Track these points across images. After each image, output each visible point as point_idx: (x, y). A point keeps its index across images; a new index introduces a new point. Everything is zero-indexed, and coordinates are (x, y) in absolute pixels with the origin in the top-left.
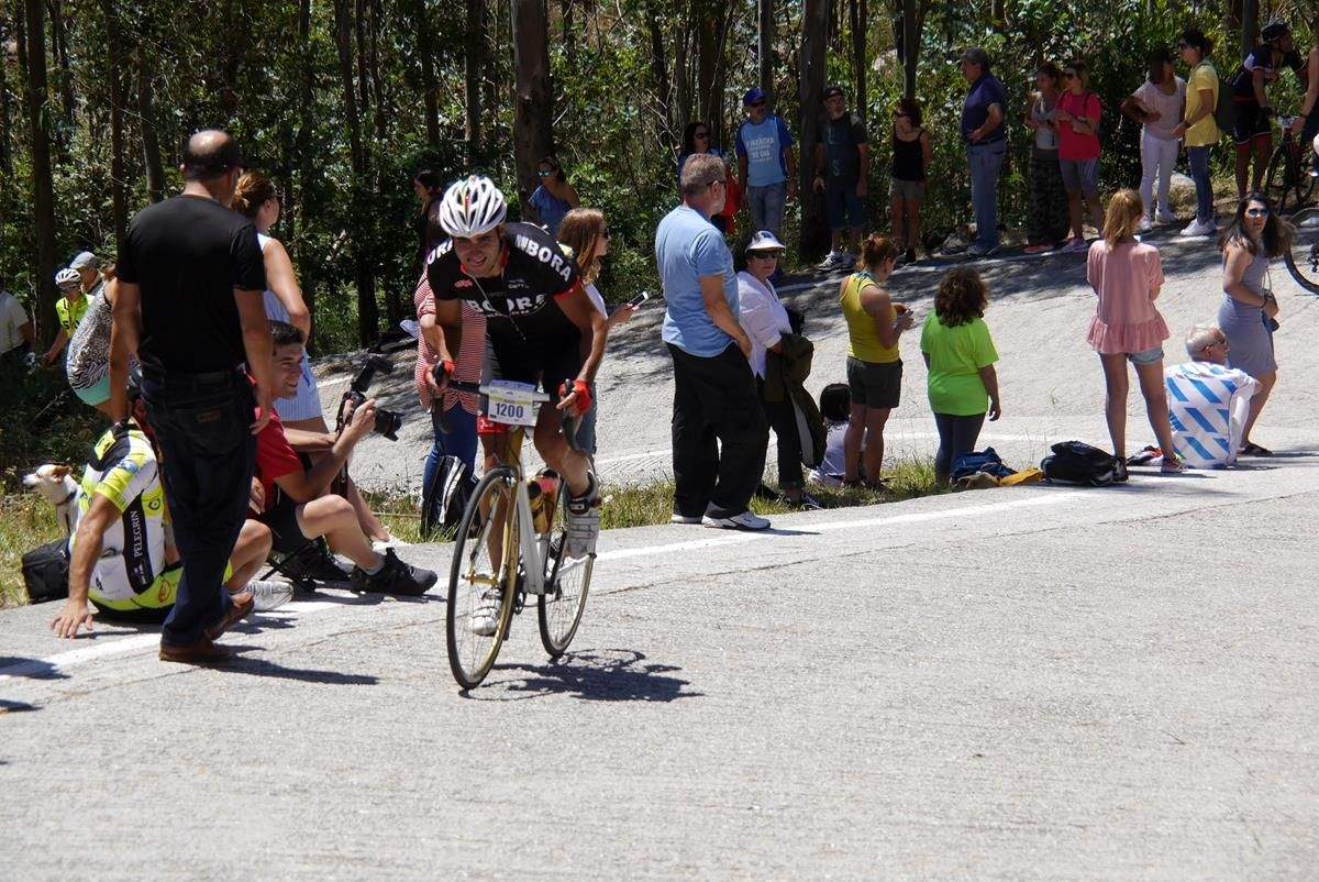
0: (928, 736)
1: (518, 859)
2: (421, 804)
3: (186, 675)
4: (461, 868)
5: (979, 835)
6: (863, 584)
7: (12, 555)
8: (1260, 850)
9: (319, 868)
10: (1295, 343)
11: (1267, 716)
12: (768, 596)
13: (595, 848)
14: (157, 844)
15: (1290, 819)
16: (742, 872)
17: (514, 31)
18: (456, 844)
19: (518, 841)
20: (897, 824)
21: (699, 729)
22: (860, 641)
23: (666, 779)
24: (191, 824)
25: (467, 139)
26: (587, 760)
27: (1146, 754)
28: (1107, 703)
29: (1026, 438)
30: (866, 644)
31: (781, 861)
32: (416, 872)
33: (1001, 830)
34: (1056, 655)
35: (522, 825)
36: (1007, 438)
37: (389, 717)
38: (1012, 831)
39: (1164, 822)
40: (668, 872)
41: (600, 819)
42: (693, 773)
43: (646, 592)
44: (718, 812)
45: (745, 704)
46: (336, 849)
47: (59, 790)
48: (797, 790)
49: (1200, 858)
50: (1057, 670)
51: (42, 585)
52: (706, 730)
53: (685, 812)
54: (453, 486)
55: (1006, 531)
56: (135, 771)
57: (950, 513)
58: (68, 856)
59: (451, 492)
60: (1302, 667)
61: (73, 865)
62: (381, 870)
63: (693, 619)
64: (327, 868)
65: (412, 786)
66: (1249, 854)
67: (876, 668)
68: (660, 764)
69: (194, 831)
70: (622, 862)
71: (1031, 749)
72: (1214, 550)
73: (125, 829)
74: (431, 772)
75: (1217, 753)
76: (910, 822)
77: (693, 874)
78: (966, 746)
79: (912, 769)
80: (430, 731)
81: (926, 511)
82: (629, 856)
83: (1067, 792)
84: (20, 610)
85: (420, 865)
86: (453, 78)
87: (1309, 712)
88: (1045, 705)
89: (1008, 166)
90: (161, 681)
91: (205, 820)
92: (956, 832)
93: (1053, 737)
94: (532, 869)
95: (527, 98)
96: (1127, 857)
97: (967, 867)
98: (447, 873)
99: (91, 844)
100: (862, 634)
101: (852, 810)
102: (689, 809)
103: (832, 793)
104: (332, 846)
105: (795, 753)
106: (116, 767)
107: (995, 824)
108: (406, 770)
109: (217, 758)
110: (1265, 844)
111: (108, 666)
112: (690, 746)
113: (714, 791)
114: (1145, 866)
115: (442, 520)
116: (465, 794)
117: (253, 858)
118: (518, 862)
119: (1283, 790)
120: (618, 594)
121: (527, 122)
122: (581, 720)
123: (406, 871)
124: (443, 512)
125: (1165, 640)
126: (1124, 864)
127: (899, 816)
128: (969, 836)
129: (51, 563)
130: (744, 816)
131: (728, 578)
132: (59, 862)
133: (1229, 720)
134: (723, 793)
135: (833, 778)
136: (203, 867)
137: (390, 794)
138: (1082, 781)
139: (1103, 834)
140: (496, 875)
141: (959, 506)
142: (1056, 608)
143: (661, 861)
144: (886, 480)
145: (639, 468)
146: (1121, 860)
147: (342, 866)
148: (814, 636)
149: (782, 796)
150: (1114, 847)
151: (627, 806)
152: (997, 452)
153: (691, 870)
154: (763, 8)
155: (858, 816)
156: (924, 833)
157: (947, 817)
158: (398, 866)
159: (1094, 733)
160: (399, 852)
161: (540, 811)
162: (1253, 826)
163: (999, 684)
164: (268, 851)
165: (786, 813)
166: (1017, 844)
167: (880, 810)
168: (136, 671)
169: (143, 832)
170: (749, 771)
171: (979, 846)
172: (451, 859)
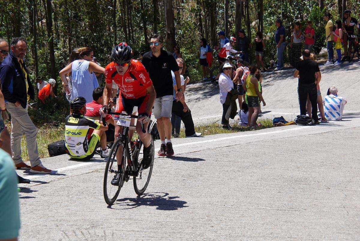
0: (267, 187)
3: (87, 174)
4: (154, 221)
5: (280, 212)
6: (251, 150)
7: (45, 145)
8: (349, 215)
9: (120, 221)
10: (356, 90)
11: (350, 182)
12: (228, 153)
13: (187, 216)
14: (81, 216)
15: (356, 207)
16: (222, 221)
17: (166, 16)
18: (153, 215)
19: (168, 214)
20: (260, 209)
21: (212, 186)
22: (251, 164)
23: (204, 198)
24: (89, 211)
26: (185, 194)
27: (320, 191)
28: (311, 179)
29: (291, 114)
30: (252, 165)
31: (232, 218)
33: (285, 210)
34: (298, 167)
36: (286, 114)
38: (288, 210)
39: (325, 208)
40: (205, 221)
42: (210, 197)
43: (199, 152)
45: (223, 180)
46: (124, 216)
47: (57, 202)
48: (236, 201)
49: (334, 217)
50: (299, 171)
51: (53, 152)
52: (213, 186)
55: (286, 137)
56: (75, 198)
57: (272, 132)
58: (59, 219)
61: (60, 221)
62: (135, 221)
63: (210, 159)
64: (122, 221)
66: (346, 216)
67: (255, 171)
68: (203, 195)
69: (89, 212)
70: (193, 219)
71: (293, 190)
72: (337, 141)
73: (73, 212)
75: (338, 191)
76: (263, 209)
77: (211, 222)
78: (277, 190)
79: (264, 195)
81: (266, 132)
82: (195, 218)
83: (301, 201)
84: (48, 158)
85: (145, 220)
88: (296, 179)
90: (81, 175)
91: (92, 210)
92: (274, 211)
93: (298, 187)
94: (172, 221)
95: (169, 32)
97: (277, 219)
98: (151, 222)
99: (65, 216)
100: (251, 162)
101: (249, 206)
102: (210, 206)
103: (244, 201)
104: (123, 216)
105: (235, 192)
106: (71, 197)
107: (284, 209)
109: (95, 194)
110: (350, 213)
111: (69, 172)
112: (209, 190)
113: (215, 201)
114: (320, 219)
116: (155, 203)
117: (104, 219)
118: (168, 219)
119: (354, 200)
120: (192, 153)
121: (169, 38)
122: (183, 184)
123: (141, 221)
125: (325, 163)
127: (260, 207)
128: (278, 212)
129: (55, 147)
130: (223, 208)
131: (219, 149)
132: (57, 220)
133: (341, 183)
134: (218, 202)
135: (244, 198)
136: (92, 221)
138: (305, 198)
139: (310, 211)
140: (163, 223)
141: (275, 130)
142: (298, 156)
143: (203, 219)
145: (197, 122)
146: (315, 218)
147: (126, 221)
148: (240, 163)
149: (232, 202)
150: (313, 214)
151: (194, 205)
152: (284, 117)
153: (210, 221)
154: (226, 10)
155: (251, 207)
156: (267, 211)
157: (272, 207)
158: (139, 220)
159: (308, 186)
160: (139, 217)
162: (347, 209)
163: (284, 175)
164: (108, 217)
165: (233, 207)
166: (289, 214)
167: (256, 206)
168: (75, 173)
169: (77, 213)
170: (224, 196)
171: (280, 214)
172: (152, 219)
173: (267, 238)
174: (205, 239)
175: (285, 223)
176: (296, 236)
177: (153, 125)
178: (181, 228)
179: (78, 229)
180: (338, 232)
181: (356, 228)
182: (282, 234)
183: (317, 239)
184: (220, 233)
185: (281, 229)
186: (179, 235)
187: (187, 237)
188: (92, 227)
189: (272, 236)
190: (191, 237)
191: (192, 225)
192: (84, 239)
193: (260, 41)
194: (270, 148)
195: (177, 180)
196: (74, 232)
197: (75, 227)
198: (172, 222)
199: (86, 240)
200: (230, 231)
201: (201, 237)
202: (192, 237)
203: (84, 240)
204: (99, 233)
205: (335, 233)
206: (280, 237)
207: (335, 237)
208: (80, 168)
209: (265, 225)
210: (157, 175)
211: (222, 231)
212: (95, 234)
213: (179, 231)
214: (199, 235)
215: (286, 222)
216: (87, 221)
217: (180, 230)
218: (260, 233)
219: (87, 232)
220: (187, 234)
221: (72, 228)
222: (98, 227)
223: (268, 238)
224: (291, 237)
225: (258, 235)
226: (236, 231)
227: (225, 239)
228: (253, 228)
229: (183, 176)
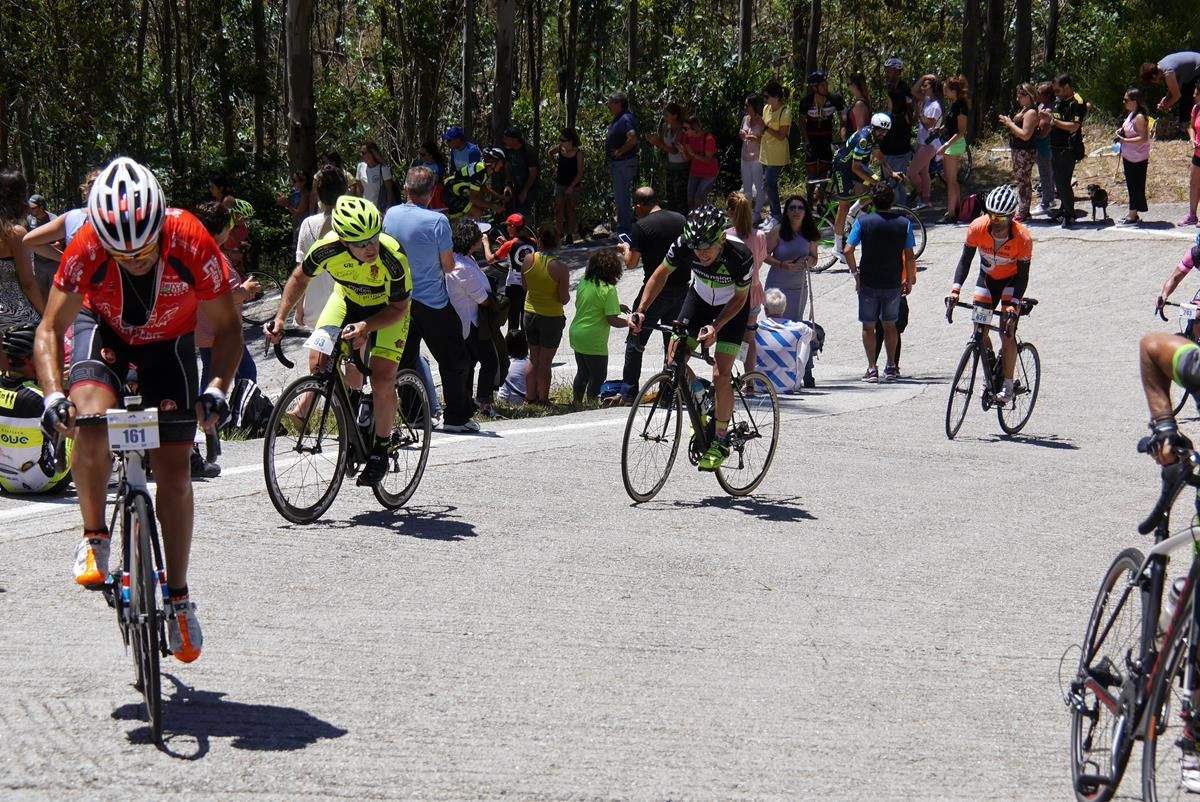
0: (590, 583)
1: (301, 669)
2: (230, 630)
3: (59, 535)
4: (260, 675)
5: (628, 655)
8: (827, 667)
11: (827, 571)
12: (473, 481)
13: (355, 662)
14: (42, 657)
15: (847, 645)
16: (461, 680)
17: (289, 75)
18: (256, 658)
19: (301, 656)
20: (570, 646)
21: (426, 576)
23: (405, 612)
24: (65, 643)
25: (254, 151)
26: (348, 598)
27: (744, 597)
28: (715, 560)
30: (544, 517)
31: (489, 672)
32: (229, 679)
33: (644, 651)
34: (679, 526)
35: (304, 645)
37: (204, 566)
38: (652, 651)
39: (759, 646)
40: (409, 680)
41: (359, 641)
42: (423, 608)
44: (443, 636)
45: (459, 559)
48: (498, 621)
49: (785, 672)
50: (679, 536)
52: (432, 577)
53: (419, 637)
54: (247, 401)
56: (24, 604)
57: (600, 423)
59: (246, 404)
60: (851, 536)
62: (203, 676)
65: (223, 617)
66: (820, 670)
67: (552, 534)
68: (400, 601)
69: (67, 648)
70: (376, 671)
71: (663, 593)
73: (18, 646)
74: (237, 605)
75: (794, 597)
76: (579, 645)
77: (427, 681)
78: (617, 590)
79: (579, 606)
80: (235, 576)
81: (583, 422)
82: (380, 668)
83: (689, 624)
85: (232, 673)
86: (245, 106)
87: (857, 568)
88: (672, 561)
89: (638, 177)
90: (40, 539)
91: (75, 640)
92: (612, 652)
93: (678, 584)
94: (312, 676)
95: (298, 123)
96: (733, 671)
97: (621, 677)
98: (251, 679)
100: (540, 510)
101: (538, 636)
102: (422, 634)
103: (523, 623)
105: (496, 594)
107: (639, 646)
108: (219, 605)
110: (830, 662)
112: (421, 588)
113: (439, 621)
114: (747, 677)
115: (239, 425)
116: (262, 622)
117: (111, 668)
118: (301, 672)
119: (841, 624)
121: (298, 141)
122: (342, 569)
123: (221, 677)
124: (240, 419)
126: (732, 676)
127: (570, 640)
128: (622, 655)
130: (461, 640)
131: (444, 469)
133: (801, 574)
134: (446, 623)
135: (524, 612)
136: (75, 674)
137: (208, 622)
138: (700, 616)
139: (716, 654)
140: (286, 681)
141: (606, 419)
143: (403, 671)
144: (552, 399)
146: (730, 673)
148: (507, 511)
149: (488, 625)
150: (724, 663)
151: (378, 631)
153: (425, 678)
154: (466, 63)
155: (542, 640)
156: (590, 652)
157: (605, 641)
158: (215, 674)
159: (707, 581)
160: (216, 664)
161: (315, 635)
162: (821, 650)
163: (639, 546)
164: (122, 662)
165: (491, 638)
166: (655, 661)
167: (558, 636)
168: (22, 531)
169: (32, 648)
170: (464, 607)
171: (629, 662)
172: (253, 670)
173: (592, 730)
174: (411, 730)
175: (643, 688)
176: (675, 727)
177: (251, 395)
178: (341, 698)
179: (36, 695)
180: (797, 715)
181: (849, 705)
182: (637, 720)
183: (737, 735)
184: (456, 715)
185: (633, 705)
186: (335, 717)
187: (359, 725)
188: (77, 691)
189: (606, 726)
190: (369, 725)
191: (372, 690)
192: (53, 725)
193: (573, 154)
194: (595, 469)
195: (322, 558)
196: (23, 705)
197: (25, 691)
198: (314, 680)
199: (59, 728)
200: (485, 710)
201: (399, 724)
202: (374, 724)
203: (54, 729)
204: (97, 708)
205: (790, 719)
206: (631, 729)
207: (790, 731)
208: (35, 517)
209: (585, 694)
210: (264, 540)
211: (460, 707)
212: (85, 711)
213: (335, 707)
214: (394, 720)
215: (647, 683)
216: (61, 674)
217: (338, 704)
218: (571, 717)
219: (62, 706)
220: (358, 715)
221: (15, 692)
222: (94, 692)
223: (594, 730)
224: (663, 730)
225: (567, 722)
226: (502, 710)
227: (469, 732)
228: (550, 700)
229: (341, 545)
